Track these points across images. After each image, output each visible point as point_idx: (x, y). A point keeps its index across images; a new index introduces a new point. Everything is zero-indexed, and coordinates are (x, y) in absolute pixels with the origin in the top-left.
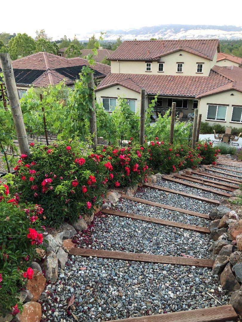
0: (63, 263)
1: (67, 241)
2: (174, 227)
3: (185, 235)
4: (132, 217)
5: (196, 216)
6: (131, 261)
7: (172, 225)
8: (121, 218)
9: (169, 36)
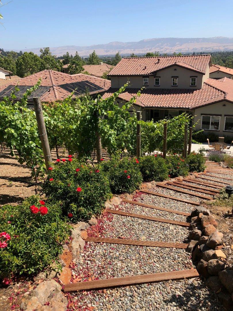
0: (82, 247)
1: (83, 232)
2: (163, 222)
3: (171, 228)
4: (131, 215)
5: (181, 215)
6: (130, 245)
7: (161, 221)
8: (122, 217)
9: (165, 49)
